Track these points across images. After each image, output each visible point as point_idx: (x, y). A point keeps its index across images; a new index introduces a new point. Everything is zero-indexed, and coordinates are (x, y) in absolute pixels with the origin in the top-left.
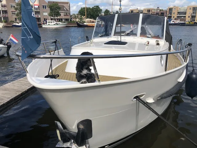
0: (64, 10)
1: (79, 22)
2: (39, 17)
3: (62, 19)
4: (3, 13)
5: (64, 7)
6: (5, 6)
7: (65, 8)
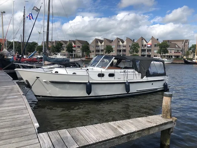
0: (176, 48)
1: (186, 59)
2: (150, 54)
3: (172, 56)
4: (123, 52)
5: (176, 45)
6: (125, 46)
7: (178, 46)
